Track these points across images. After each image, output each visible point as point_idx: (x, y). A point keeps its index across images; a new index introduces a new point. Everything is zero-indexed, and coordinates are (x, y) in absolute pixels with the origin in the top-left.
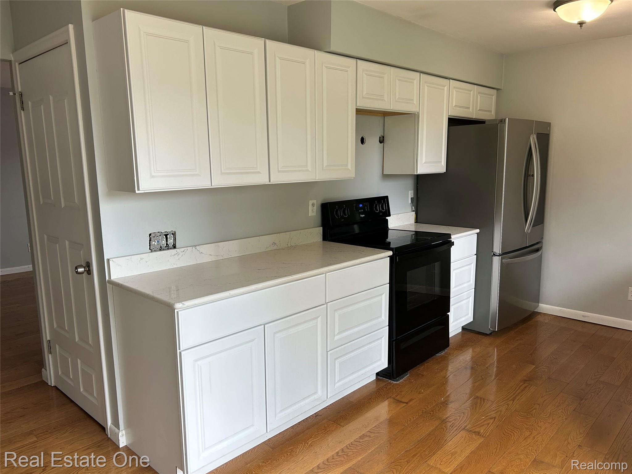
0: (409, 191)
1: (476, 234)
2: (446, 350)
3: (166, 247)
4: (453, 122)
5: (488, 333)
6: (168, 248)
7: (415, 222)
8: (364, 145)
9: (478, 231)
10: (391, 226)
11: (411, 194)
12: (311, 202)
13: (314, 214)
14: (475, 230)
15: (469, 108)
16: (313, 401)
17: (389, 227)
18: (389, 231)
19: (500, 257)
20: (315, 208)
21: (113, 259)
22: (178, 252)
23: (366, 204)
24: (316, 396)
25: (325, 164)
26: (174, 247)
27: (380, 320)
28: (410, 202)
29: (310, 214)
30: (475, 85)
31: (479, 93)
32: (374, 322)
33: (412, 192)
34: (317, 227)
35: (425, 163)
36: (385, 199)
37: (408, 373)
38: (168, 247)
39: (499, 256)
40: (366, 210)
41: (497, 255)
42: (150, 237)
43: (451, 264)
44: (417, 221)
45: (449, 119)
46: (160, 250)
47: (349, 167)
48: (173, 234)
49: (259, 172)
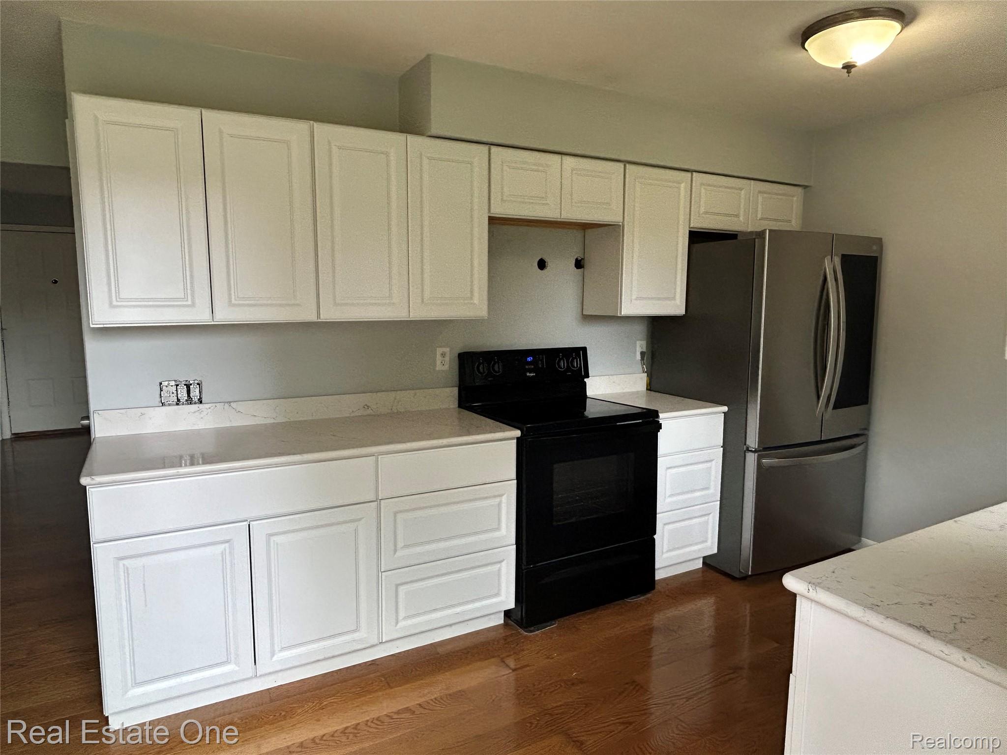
0: (638, 342)
1: (723, 414)
2: (649, 595)
3: (186, 400)
4: (697, 237)
5: (738, 577)
6: (190, 403)
7: (647, 389)
8: (545, 271)
9: (725, 409)
10: (590, 392)
11: (640, 345)
12: (439, 351)
13: (446, 367)
14: (720, 408)
15: (737, 216)
16: (348, 642)
17: (587, 395)
18: (587, 399)
19: (756, 454)
20: (447, 359)
21: (98, 412)
22: (200, 408)
23: (541, 358)
24: (356, 636)
25: (427, 295)
26: (200, 401)
27: (497, 534)
28: (639, 357)
29: (439, 367)
30: (752, 181)
31: (760, 192)
32: (483, 537)
33: (644, 343)
34: (453, 387)
35: (637, 299)
36: (580, 353)
37: (556, 622)
38: (190, 401)
39: (755, 452)
40: (540, 366)
41: (751, 451)
42: (160, 385)
43: (658, 459)
44: (650, 388)
45: (690, 232)
46: (177, 404)
47: (476, 301)
48: (198, 384)
49: (298, 305)
